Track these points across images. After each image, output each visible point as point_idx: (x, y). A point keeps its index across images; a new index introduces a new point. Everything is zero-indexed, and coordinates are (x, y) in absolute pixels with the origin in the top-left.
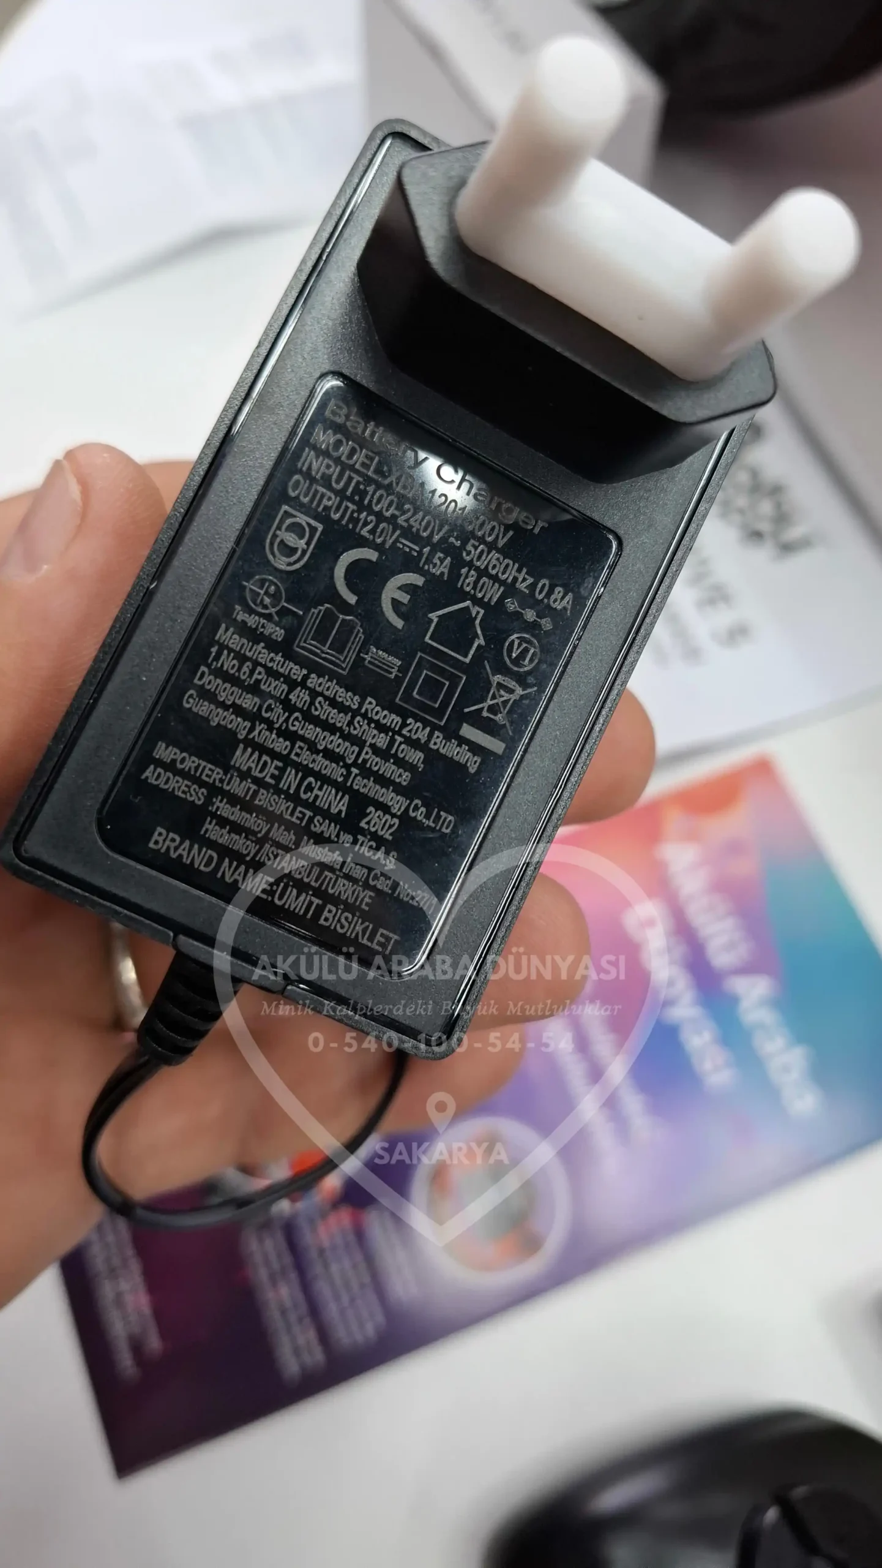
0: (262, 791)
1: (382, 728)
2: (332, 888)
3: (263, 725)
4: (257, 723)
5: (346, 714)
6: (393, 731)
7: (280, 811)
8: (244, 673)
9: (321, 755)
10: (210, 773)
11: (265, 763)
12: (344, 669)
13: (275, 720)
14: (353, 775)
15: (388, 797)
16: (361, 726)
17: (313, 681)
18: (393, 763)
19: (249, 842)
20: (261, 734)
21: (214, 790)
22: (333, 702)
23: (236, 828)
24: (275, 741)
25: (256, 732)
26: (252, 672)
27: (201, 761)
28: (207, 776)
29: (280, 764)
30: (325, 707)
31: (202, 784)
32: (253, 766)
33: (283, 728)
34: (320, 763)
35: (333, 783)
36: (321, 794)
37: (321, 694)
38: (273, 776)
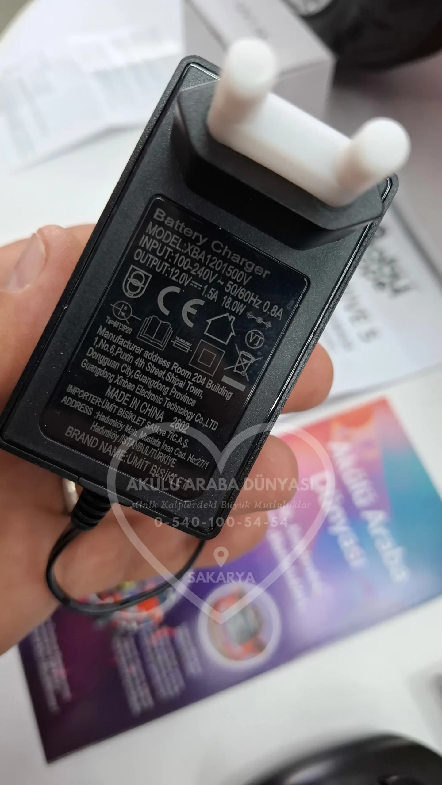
0: (121, 409)
1: (181, 378)
2: (156, 457)
3: (121, 376)
4: (118, 375)
5: (163, 371)
6: (187, 379)
7: (129, 419)
8: (112, 350)
9: (150, 391)
10: (95, 400)
11: (122, 395)
12: (162, 348)
13: (127, 374)
14: (167, 401)
15: (183, 411)
16: (171, 377)
17: (147, 354)
18: (187, 395)
19: (114, 434)
20: (120, 380)
21: (97, 409)
22: (156, 365)
23: (108, 427)
24: (127, 384)
25: (117, 380)
26: (116, 350)
27: (90, 394)
28: (93, 401)
29: (130, 396)
30: (153, 367)
31: (91, 405)
32: (116, 397)
33: (131, 377)
34: (150, 395)
35: (156, 405)
36: (150, 410)
37: (151, 361)
38: (126, 401)
